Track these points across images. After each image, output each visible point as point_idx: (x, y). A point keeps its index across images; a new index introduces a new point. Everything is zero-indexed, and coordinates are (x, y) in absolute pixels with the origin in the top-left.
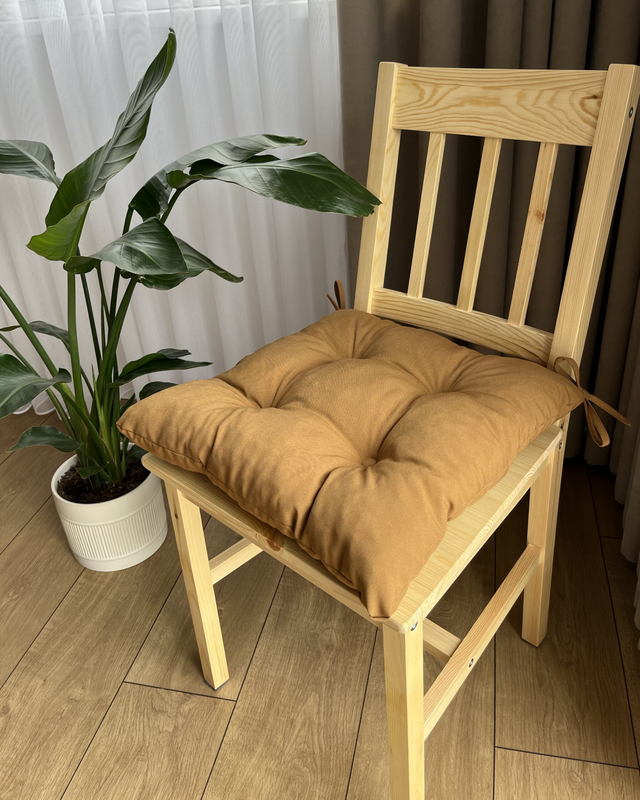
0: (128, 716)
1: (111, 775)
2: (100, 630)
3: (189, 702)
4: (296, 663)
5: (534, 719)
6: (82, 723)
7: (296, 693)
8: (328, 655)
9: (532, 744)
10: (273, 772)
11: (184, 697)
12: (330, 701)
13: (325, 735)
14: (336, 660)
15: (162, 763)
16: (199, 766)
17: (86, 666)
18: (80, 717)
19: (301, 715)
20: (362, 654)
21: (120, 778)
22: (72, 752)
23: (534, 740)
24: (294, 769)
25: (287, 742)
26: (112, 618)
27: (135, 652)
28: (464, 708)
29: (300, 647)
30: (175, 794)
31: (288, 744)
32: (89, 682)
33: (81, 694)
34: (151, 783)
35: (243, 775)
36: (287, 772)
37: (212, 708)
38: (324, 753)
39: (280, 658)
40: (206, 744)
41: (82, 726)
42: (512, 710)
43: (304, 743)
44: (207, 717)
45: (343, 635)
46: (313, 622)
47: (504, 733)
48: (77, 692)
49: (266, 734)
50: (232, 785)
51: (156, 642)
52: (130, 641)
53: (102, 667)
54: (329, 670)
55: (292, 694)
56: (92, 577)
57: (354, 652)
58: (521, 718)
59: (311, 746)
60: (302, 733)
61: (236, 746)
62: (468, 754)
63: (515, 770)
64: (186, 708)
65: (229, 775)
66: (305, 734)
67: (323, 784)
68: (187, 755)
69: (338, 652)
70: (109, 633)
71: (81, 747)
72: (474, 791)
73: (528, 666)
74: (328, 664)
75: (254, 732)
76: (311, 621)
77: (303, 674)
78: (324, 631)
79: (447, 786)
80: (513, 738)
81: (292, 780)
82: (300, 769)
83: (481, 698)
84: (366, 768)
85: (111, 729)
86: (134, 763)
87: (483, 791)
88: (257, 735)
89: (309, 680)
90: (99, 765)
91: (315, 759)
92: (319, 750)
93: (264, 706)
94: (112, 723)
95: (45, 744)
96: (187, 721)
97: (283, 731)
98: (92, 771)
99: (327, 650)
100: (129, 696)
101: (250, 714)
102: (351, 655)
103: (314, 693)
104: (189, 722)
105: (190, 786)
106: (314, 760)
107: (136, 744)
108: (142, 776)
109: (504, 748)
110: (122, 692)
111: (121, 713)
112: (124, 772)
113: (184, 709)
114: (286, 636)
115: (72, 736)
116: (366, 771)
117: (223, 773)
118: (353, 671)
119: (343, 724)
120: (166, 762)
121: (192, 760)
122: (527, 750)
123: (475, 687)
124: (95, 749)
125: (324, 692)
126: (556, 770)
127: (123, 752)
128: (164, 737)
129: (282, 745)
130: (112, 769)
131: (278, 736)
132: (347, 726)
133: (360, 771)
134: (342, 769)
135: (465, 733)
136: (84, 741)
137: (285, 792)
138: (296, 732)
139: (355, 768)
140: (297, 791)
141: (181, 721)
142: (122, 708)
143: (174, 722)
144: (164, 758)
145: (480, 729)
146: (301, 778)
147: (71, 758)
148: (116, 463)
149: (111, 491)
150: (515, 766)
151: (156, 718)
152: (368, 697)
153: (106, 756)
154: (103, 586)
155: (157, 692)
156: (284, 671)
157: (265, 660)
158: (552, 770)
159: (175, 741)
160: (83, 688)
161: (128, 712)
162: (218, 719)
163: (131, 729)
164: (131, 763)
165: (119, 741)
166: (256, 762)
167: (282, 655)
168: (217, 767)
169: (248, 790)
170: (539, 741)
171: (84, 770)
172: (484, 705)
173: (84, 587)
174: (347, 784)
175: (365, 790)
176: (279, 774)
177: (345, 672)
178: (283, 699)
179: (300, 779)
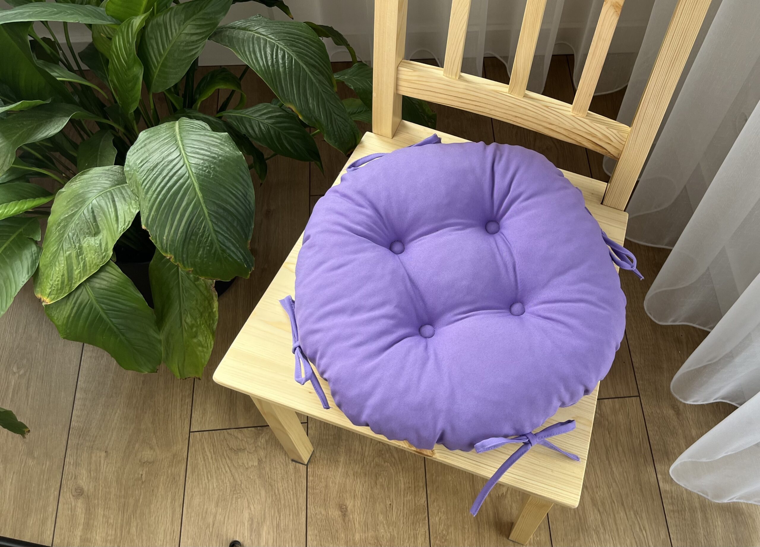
94: (196, 473)
95: (138, 512)
136: (176, 497)
161: (208, 459)
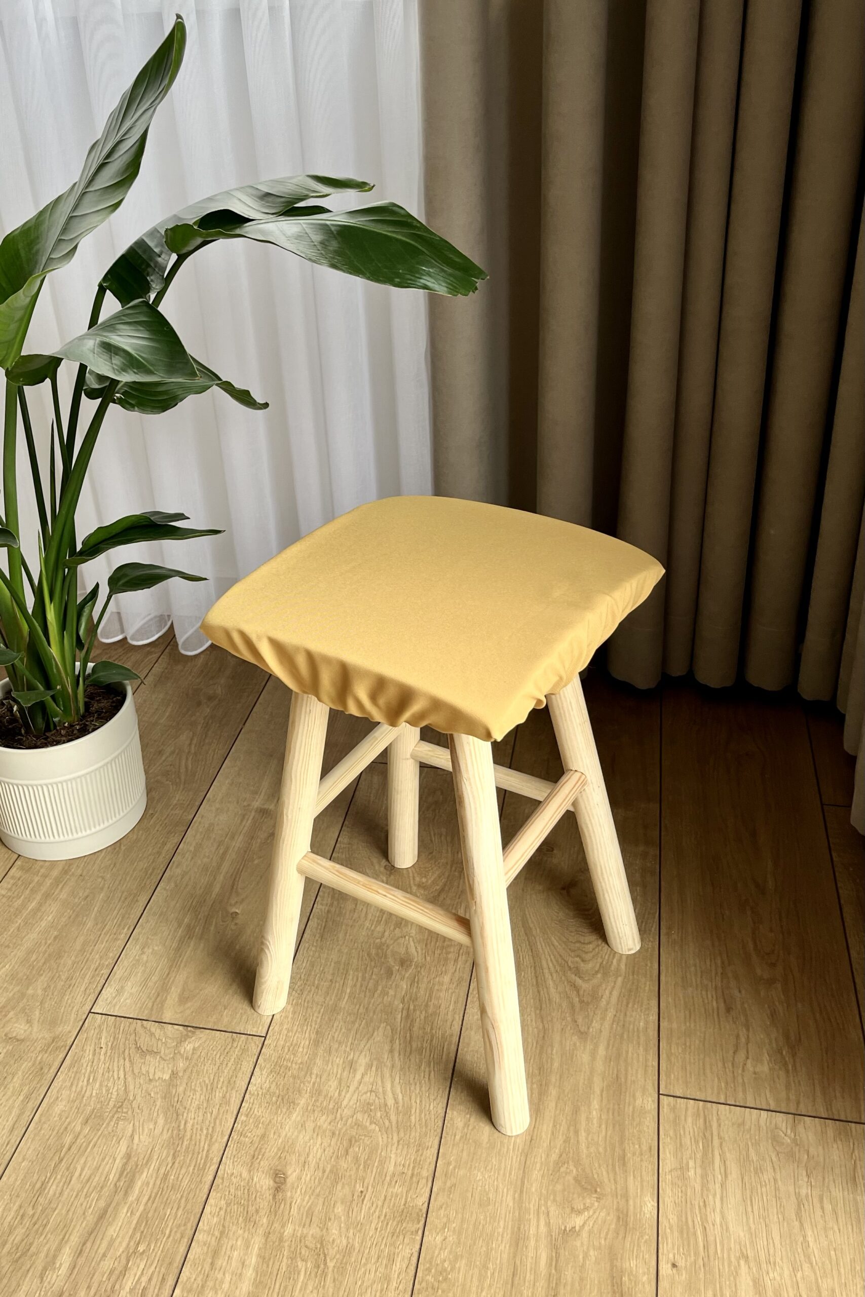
0: (99, 1059)
1: (78, 1141)
2: (49, 942)
3: (193, 1038)
4: (355, 985)
5: (718, 1057)
6: (29, 1069)
7: (357, 1025)
8: (403, 973)
9: (716, 1091)
10: (324, 1131)
11: (185, 1033)
12: (408, 1035)
13: (401, 1081)
14: (416, 980)
15: (155, 1123)
16: (212, 1125)
17: (30, 991)
18: (26, 1063)
19: (365, 1055)
20: (455, 971)
21: (91, 1145)
22: (15, 1112)
23: (718, 1086)
24: (356, 1127)
25: (344, 1091)
26: (66, 925)
27: (106, 972)
28: (611, 1042)
29: (360, 962)
30: (176, 1164)
31: (346, 1094)
32: (37, 1013)
33: (25, 1031)
34: (139, 1150)
35: (279, 1136)
36: (346, 1130)
37: (229, 1047)
38: (401, 1104)
39: (330, 977)
40: (221, 1095)
41: (30, 1074)
42: (685, 1044)
43: (371, 1091)
44: (222, 1059)
45: (426, 946)
46: (380, 928)
47: (672, 1076)
48: (20, 1028)
49: (313, 1080)
50: (263, 1151)
51: (137, 957)
52: (97, 956)
53: (55, 994)
54: (406, 993)
55: (350, 1027)
56: (31, 868)
57: (444, 969)
58: (699, 1055)
59: (381, 1096)
60: (366, 1079)
61: (268, 1097)
62: (619, 1105)
63: (690, 1125)
64: (188, 1047)
65: (258, 1136)
66: (372, 1080)
67: (400, 1147)
68: (193, 1110)
69: (419, 969)
70: (63, 946)
71: (30, 1105)
72: (629, 1155)
73: (710, 985)
74: (404, 985)
75: (294, 1077)
76: (376, 927)
77: (367, 999)
78: (396, 940)
79: (588, 1148)
80: (686, 1083)
81: (353, 1142)
82: (366, 1127)
83: (638, 1029)
84: (465, 1124)
85: (74, 1078)
86: (112, 1124)
87: (642, 1154)
88: (299, 1082)
89: (376, 1008)
90: (57, 1128)
91: (387, 1113)
92: (393, 1101)
93: (307, 1043)
96: (192, 1064)
97: (339, 1076)
98: (47, 1137)
99: (402, 966)
100: (101, 1032)
101: (287, 1054)
102: (440, 973)
103: (383, 1025)
104: (193, 1067)
105: (199, 1153)
106: (387, 1115)
107: (114, 1097)
108: (126, 1142)
109: (674, 1096)
110: (89, 1027)
111: (89, 1055)
112: (97, 1137)
113: (185, 1049)
114: (338, 947)
115: (14, 1087)
116: (466, 1130)
117: (249, 1135)
118: (442, 995)
119: (430, 1066)
120: (161, 1121)
121: (200, 1118)
122: (708, 1099)
123: (628, 1013)
124: (50, 1106)
125: (399, 1024)
126: (753, 1126)
127: (94, 1109)
128: (156, 1087)
129: (336, 1094)
130: (79, 1133)
131: (330, 1083)
132: (436, 1069)
133: (457, 1128)
134: (429, 1128)
135: (615, 1076)
137: (344, 1158)
138: (358, 1076)
139: (449, 1125)
140: (363, 1157)
141: (181, 1064)
142: (89, 1048)
143: (170, 1066)
144: (158, 1114)
145: (637, 1070)
146: (367, 1138)
147: (15, 1119)
148: (70, 690)
149: (63, 732)
150: (690, 1120)
151: (143, 1061)
152: (467, 1029)
153: (69, 1114)
154: (48, 882)
155: (142, 1025)
156: (336, 996)
157: (307, 980)
158: (747, 1127)
159: (174, 1092)
160: (29, 1022)
162: (239, 1061)
163: (106, 1077)
164: (108, 1124)
165: (88, 1094)
166: (299, 1118)
167: (333, 974)
168: (239, 1126)
169: (288, 1157)
170: (726, 1088)
171: (35, 1135)
172: (642, 1039)
173: (20, 882)
174: (436, 1147)
175: (465, 1154)
176: (334, 1134)
177: (430, 996)
178: (337, 1034)
179: (366, 1141)
